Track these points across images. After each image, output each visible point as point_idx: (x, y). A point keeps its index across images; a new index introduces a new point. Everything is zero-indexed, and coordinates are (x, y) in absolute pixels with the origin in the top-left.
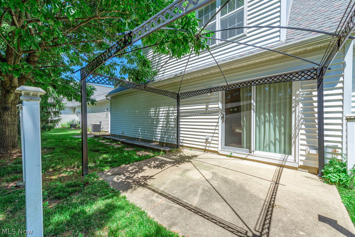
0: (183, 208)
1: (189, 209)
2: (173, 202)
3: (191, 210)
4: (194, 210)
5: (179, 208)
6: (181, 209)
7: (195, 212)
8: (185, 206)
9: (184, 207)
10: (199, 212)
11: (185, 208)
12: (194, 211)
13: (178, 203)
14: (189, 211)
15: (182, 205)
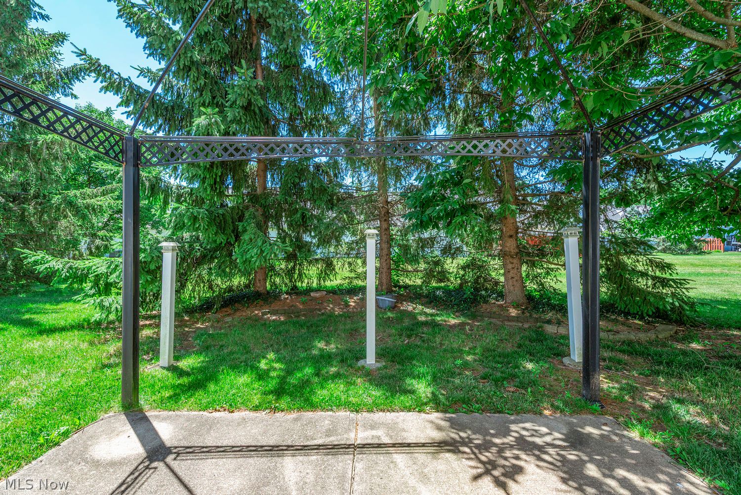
0: (306, 444)
1: (292, 446)
2: (336, 443)
3: (288, 446)
4: (282, 450)
5: (312, 439)
6: (308, 439)
7: (277, 447)
8: (304, 448)
9: (305, 446)
10: (270, 450)
11: (302, 444)
12: (281, 448)
13: (323, 446)
14: (290, 444)
15: (312, 447)
